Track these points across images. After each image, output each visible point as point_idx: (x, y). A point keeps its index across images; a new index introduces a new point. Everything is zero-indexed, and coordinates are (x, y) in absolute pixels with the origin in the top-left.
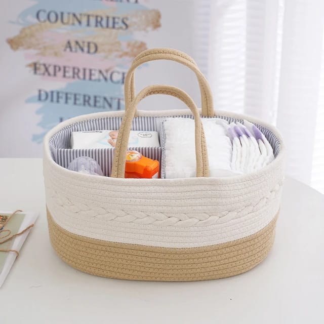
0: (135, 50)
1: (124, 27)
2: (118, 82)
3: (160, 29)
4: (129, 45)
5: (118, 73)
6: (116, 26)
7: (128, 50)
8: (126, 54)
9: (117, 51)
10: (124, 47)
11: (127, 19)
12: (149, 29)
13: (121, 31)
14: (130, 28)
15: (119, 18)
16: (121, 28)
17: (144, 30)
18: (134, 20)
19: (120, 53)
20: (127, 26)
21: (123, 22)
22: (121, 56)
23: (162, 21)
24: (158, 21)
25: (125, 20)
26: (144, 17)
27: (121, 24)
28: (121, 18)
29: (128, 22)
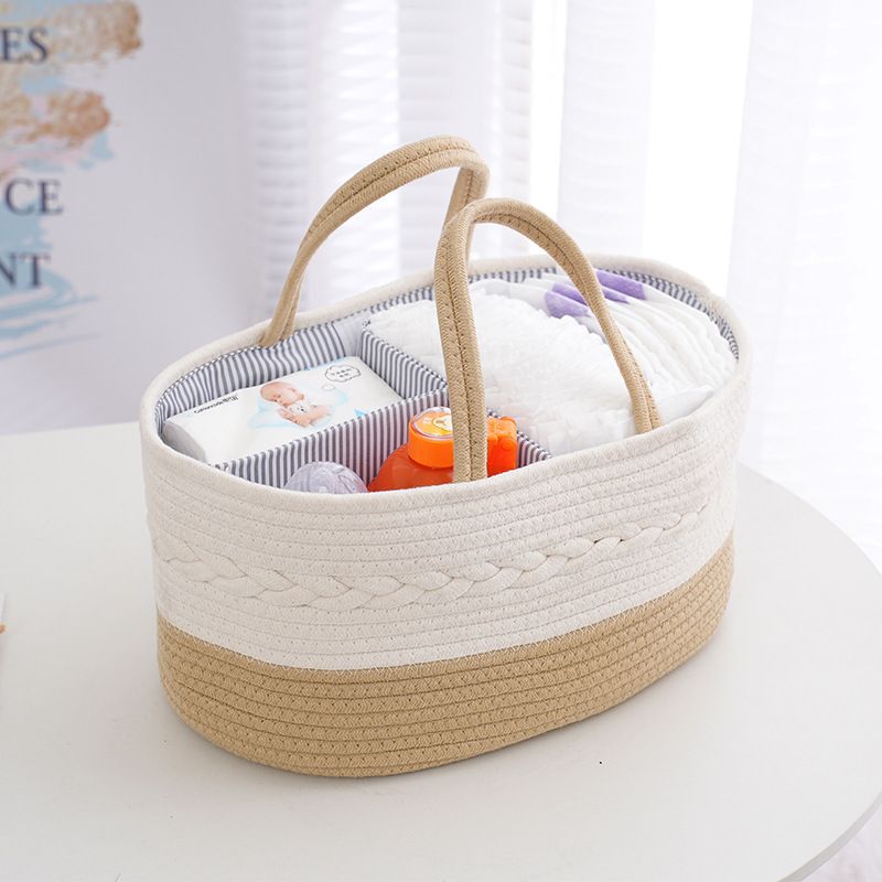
0: (72, 116)
1: (37, 54)
2: (30, 210)
3: (139, 54)
4: (53, 104)
5: (28, 183)
6: (14, 53)
7: (53, 118)
8: (47, 129)
9: (23, 122)
10: (41, 110)
11: (44, 32)
12: (110, 55)
13: (27, 66)
14: (52, 58)
15: (19, 31)
16: (28, 58)
17: (95, 57)
18: (65, 32)
19: (31, 129)
20: (44, 52)
21: (34, 42)
22: (32, 138)
23: (144, 31)
24: (132, 32)
25: (38, 36)
26: (91, 23)
27: (26, 47)
28: (26, 31)
29: (46, 41)
